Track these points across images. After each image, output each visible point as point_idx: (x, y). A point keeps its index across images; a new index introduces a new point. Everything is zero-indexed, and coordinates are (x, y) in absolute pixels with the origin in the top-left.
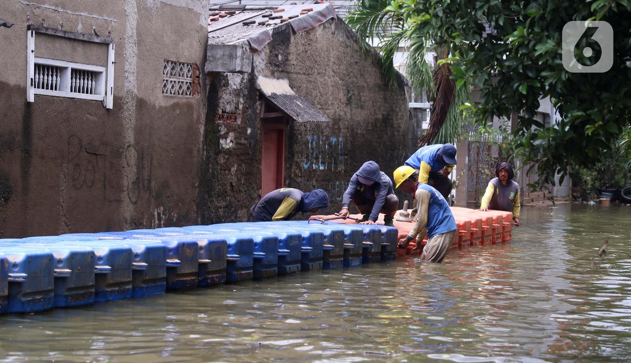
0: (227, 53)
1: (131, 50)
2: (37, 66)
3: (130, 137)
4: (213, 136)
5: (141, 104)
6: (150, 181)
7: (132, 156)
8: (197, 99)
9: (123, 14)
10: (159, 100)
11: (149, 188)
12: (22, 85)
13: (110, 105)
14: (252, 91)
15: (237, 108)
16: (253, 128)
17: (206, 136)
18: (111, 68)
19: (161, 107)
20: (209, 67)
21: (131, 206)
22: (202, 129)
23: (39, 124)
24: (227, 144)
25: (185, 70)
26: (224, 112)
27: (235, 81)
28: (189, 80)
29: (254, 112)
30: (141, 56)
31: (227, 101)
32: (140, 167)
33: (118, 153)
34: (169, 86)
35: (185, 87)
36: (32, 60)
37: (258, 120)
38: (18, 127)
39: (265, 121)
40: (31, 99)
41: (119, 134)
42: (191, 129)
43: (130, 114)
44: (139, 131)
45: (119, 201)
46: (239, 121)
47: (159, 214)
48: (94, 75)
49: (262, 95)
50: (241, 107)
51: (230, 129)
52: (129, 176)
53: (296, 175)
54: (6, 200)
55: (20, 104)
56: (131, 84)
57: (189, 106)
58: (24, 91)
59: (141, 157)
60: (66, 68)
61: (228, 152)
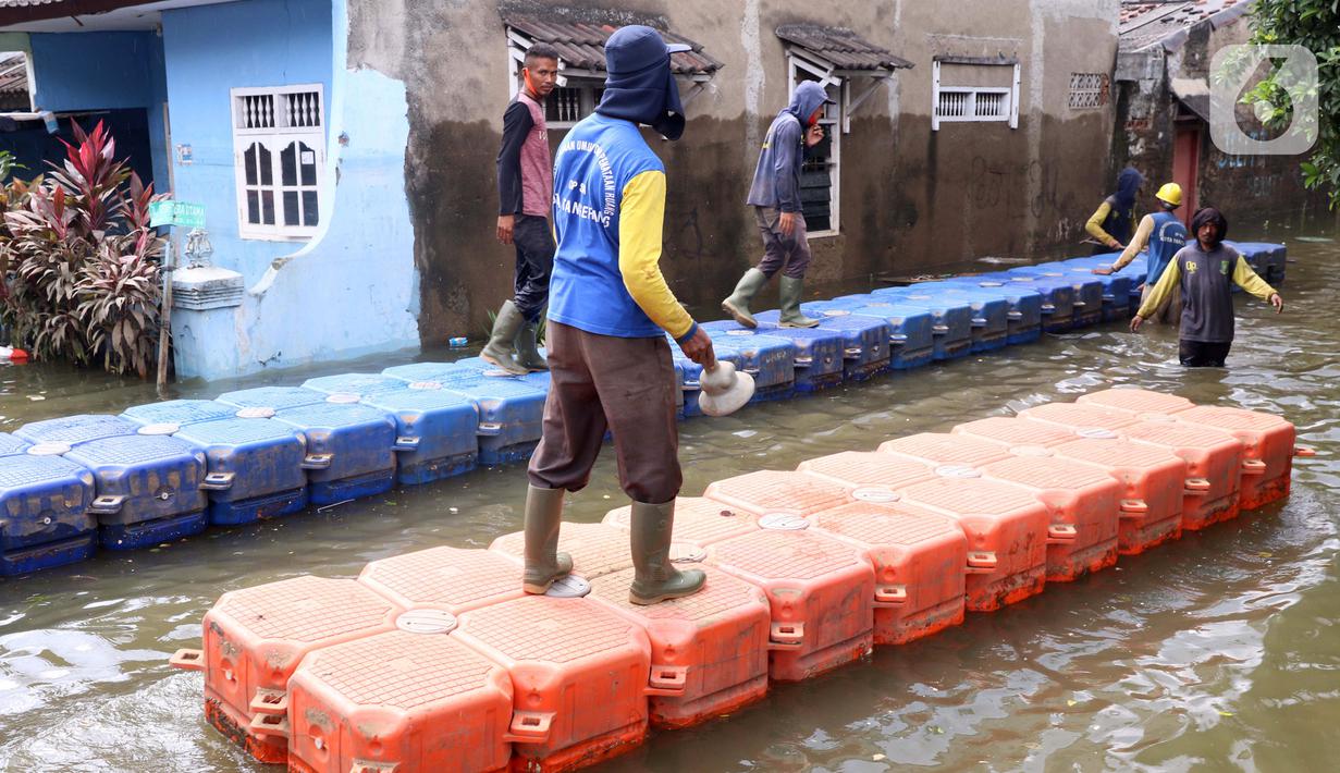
0: (1138, 60)
1: (1037, 68)
2: (943, 94)
3: (1034, 153)
4: (1121, 142)
5: (1047, 120)
6: (1054, 194)
7: (1036, 172)
8: (1105, 110)
9: (1029, 33)
10: (1066, 114)
11: (1054, 201)
12: (928, 114)
13: (1014, 124)
14: (1165, 93)
15: (1148, 113)
16: (1165, 131)
17: (1114, 144)
18: (1016, 88)
19: (1067, 121)
20: (1118, 76)
21: (1035, 221)
22: (1110, 139)
23: (943, 150)
24: (1137, 150)
25: (1094, 80)
26: (1134, 118)
27: (1147, 87)
28: (1097, 91)
29: (1167, 115)
30: (1047, 72)
31: (1137, 108)
32: (1045, 182)
33: (1022, 170)
34: (1076, 99)
35: (1093, 98)
36: (937, 89)
37: (1171, 123)
38: (924, 154)
39: (1177, 123)
40: (936, 127)
41: (1023, 152)
42: (1099, 140)
43: (1035, 131)
44: (1043, 146)
45: (1023, 216)
46: (1150, 126)
47: (1063, 225)
48: (999, 96)
49: (1176, 98)
50: (1152, 111)
51: (1140, 135)
52: (1033, 189)
53: (1211, 175)
54: (912, 224)
55: (925, 133)
56: (1037, 101)
57: (1097, 117)
58: (929, 120)
59: (1045, 171)
60: (970, 93)
61: (1138, 158)
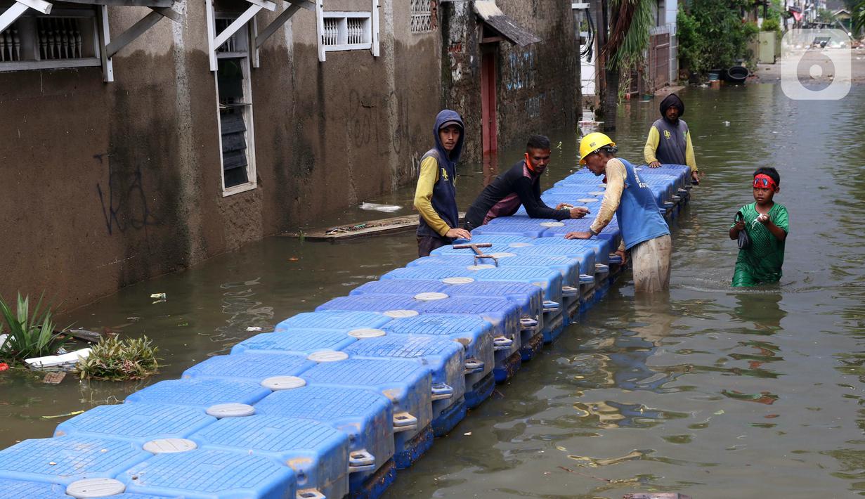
2: (326, 20)
3: (391, 84)
4: (448, 69)
5: (398, 45)
6: (407, 127)
7: (394, 101)
8: (435, 33)
10: (410, 41)
11: (407, 136)
12: (314, 44)
13: (377, 53)
14: (473, 17)
15: (462, 36)
16: (474, 55)
17: (443, 65)
18: (376, 11)
19: (411, 47)
21: (396, 156)
22: (440, 62)
23: (328, 83)
24: (457, 76)
25: (426, 3)
26: (453, 42)
27: (459, 9)
28: (429, 13)
29: (474, 38)
31: (458, 31)
32: (400, 114)
33: (384, 104)
34: (415, 22)
35: (426, 22)
36: (321, 15)
37: (478, 45)
38: (313, 89)
40: (323, 58)
41: (384, 82)
42: (433, 65)
43: (390, 58)
44: (398, 76)
45: (387, 153)
46: (464, 50)
47: (415, 160)
48: (361, 22)
49: (480, 19)
50: (465, 34)
51: (459, 60)
52: (392, 131)
53: (504, 99)
54: (311, 170)
55: (314, 65)
56: (389, 28)
57: (430, 41)
58: (315, 50)
59: (400, 102)
60: (343, 19)
61: (458, 84)
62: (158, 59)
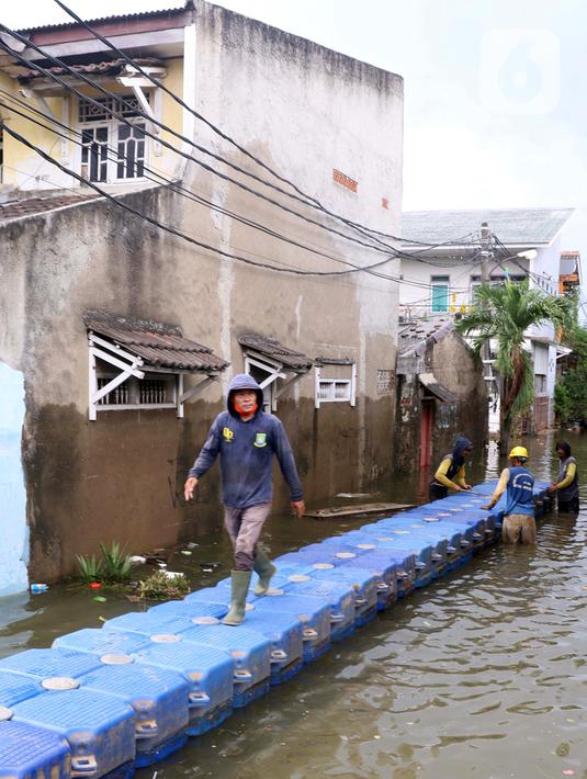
1: (363, 366)
2: (321, 384)
3: (362, 423)
4: (399, 414)
5: (368, 399)
7: (363, 433)
8: (392, 393)
9: (358, 344)
10: (376, 397)
11: (370, 454)
12: (313, 397)
13: (353, 404)
14: (418, 383)
15: (410, 395)
16: (418, 406)
17: (396, 416)
18: (354, 379)
19: (376, 401)
20: (398, 372)
22: (395, 411)
23: (320, 422)
24: (405, 419)
25: (387, 373)
26: (404, 399)
27: (409, 378)
28: (389, 381)
29: (418, 396)
30: (367, 370)
31: (407, 392)
32: (367, 441)
33: (356, 433)
34: (380, 386)
35: (387, 386)
36: (319, 380)
37: (420, 401)
38: (311, 425)
39: (423, 401)
40: (318, 406)
41: (357, 421)
42: (390, 412)
43: (362, 407)
44: (366, 418)
45: (357, 464)
46: (411, 403)
47: (375, 470)
48: (344, 384)
49: (422, 386)
50: (412, 394)
51: (407, 409)
52: (361, 451)
53: (436, 433)
54: (306, 473)
55: (312, 410)
56: (363, 389)
57: (389, 398)
58: (313, 402)
59: (367, 432)
60: (333, 383)
61: (406, 424)
62: (213, 405)
